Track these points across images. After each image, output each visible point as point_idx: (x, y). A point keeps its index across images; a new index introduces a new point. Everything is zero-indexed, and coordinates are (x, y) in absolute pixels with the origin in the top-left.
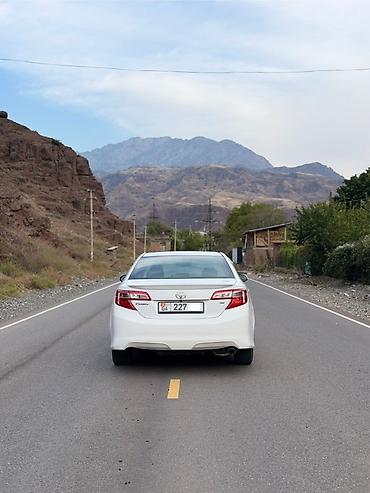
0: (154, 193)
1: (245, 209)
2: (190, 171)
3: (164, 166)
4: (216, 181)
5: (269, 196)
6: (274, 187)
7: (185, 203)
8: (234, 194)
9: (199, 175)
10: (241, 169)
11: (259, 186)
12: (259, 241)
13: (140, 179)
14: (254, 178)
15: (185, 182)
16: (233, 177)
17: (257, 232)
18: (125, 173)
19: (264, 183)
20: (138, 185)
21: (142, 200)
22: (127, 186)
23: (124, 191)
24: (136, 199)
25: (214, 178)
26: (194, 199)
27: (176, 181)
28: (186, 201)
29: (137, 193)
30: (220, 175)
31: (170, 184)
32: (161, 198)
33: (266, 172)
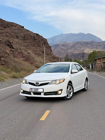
0: (67, 49)
1: (94, 53)
2: (78, 43)
3: (70, 42)
4: (86, 46)
5: (101, 49)
6: (103, 47)
7: (76, 52)
8: (91, 49)
9: (80, 44)
10: (93, 42)
11: (98, 47)
12: (98, 62)
13: (63, 45)
14: (97, 44)
15: (77, 46)
16: (90, 44)
17: (98, 59)
18: (59, 44)
19: (100, 46)
20: (63, 47)
21: (64, 51)
22: (60, 48)
23: (59, 49)
24: (62, 51)
25: (85, 45)
26: (79, 51)
27: (74, 46)
28: (77, 51)
29: (63, 49)
30: (87, 43)
31: (72, 47)
32: (69, 51)
33: (100, 42)
